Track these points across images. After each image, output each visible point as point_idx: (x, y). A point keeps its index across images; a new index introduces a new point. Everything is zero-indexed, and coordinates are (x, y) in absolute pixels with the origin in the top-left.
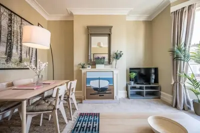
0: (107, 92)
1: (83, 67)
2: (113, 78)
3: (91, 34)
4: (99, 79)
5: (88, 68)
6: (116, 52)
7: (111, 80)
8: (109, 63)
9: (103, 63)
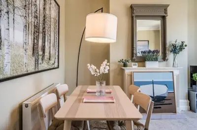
0: (166, 102)
1: (125, 65)
2: (173, 81)
3: (136, 16)
4: (153, 83)
5: (134, 67)
6: (174, 43)
7: (170, 85)
8: (164, 58)
9: (156, 60)
